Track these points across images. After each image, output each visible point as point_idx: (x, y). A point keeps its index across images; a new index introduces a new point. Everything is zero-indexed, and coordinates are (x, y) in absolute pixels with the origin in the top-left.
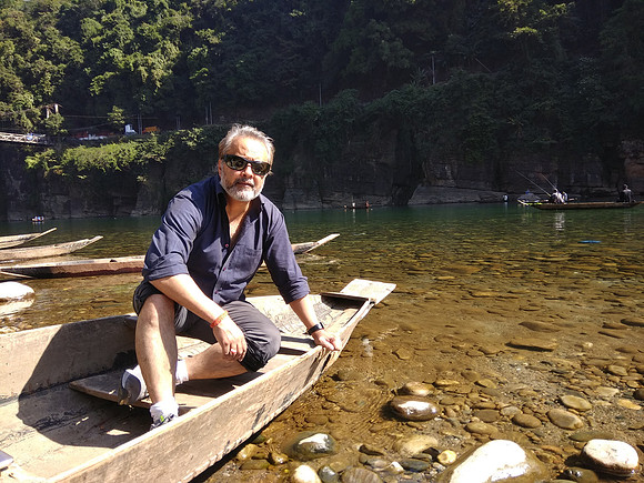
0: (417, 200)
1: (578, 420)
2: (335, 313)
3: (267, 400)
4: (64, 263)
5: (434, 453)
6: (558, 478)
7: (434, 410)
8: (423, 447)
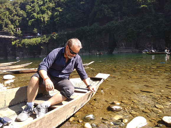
0: (115, 52)
1: (160, 111)
2: (94, 82)
3: (77, 105)
4: (22, 70)
5: (122, 120)
6: (155, 126)
7: (121, 108)
8: (119, 118)
